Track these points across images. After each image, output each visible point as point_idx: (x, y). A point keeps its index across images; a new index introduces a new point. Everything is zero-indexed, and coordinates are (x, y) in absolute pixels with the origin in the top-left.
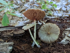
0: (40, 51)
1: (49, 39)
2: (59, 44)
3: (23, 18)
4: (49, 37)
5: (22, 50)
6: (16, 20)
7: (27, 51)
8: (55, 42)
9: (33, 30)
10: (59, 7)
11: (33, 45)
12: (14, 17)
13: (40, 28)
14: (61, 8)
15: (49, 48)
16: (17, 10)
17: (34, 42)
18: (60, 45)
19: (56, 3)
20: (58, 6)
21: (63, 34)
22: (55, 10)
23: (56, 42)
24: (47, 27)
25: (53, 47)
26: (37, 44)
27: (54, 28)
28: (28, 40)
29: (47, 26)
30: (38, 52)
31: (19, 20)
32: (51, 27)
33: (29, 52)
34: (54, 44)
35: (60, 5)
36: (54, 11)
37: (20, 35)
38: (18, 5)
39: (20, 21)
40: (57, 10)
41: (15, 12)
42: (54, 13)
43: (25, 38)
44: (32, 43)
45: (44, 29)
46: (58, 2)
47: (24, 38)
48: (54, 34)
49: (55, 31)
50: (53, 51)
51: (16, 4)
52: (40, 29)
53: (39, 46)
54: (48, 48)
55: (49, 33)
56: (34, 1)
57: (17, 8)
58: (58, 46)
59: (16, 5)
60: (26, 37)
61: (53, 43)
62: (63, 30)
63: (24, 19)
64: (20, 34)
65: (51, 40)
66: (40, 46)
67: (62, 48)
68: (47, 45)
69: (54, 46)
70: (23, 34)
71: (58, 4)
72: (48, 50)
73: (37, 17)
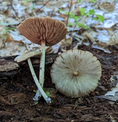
0: (51, 112)
1: (75, 88)
2: (99, 99)
3: (28, 46)
4: (76, 83)
5: (10, 104)
6: (11, 50)
7: (20, 108)
8: (90, 94)
9: (39, 64)
10: (111, 22)
11: (36, 98)
12: (6, 44)
13: (54, 60)
14: (115, 25)
15: (73, 108)
16: (15, 30)
17: (38, 91)
18: (101, 102)
19: (104, 15)
20: (110, 20)
21: (112, 79)
22: (101, 29)
23: (93, 96)
24: (70, 58)
25: (84, 105)
26: (45, 96)
27: (86, 62)
28: (28, 87)
29: (69, 56)
30: (47, 114)
31: (17, 50)
32: (80, 58)
33: (25, 110)
34: (87, 99)
35: (114, 17)
36: (97, 30)
37: (9, 74)
38: (19, 18)
39: (19, 51)
40: (107, 29)
41: (9, 32)
42: (97, 35)
43: (21, 82)
44: (35, 93)
45: (64, 63)
46: (109, 11)
47: (18, 82)
48: (88, 77)
49: (90, 68)
50: (83, 114)
51: (14, 18)
52: (56, 62)
53: (50, 99)
54: (71, 106)
55: (76, 73)
56: (53, 11)
57: (15, 25)
58: (96, 104)
59: (14, 20)
60: (24, 79)
61: (85, 98)
62: (114, 70)
63: (28, 48)
64: (9, 72)
65: (79, 91)
66: (52, 99)
67: (106, 108)
68: (71, 100)
69: (88, 103)
70: (15, 73)
71: (109, 15)
72: (71, 111)
73: (46, 35)
